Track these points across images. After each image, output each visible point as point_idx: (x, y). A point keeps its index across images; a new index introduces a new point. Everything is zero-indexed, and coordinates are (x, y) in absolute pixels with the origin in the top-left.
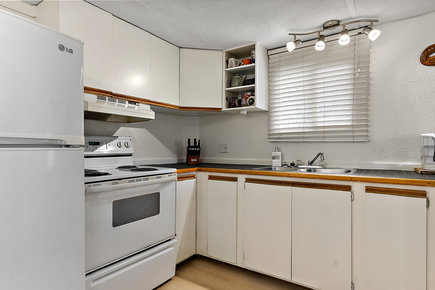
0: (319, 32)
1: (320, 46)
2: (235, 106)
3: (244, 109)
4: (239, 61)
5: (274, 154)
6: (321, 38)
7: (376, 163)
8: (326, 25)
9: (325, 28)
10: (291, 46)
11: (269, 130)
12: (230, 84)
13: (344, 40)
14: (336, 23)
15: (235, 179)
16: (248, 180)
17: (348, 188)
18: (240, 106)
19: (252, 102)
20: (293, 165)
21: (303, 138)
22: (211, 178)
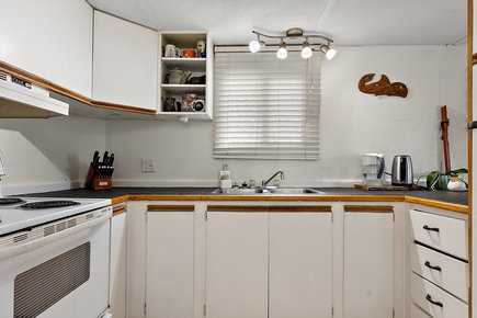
0: (282, 38)
1: (282, 53)
2: (173, 110)
3: (186, 115)
4: (180, 51)
5: (222, 173)
6: (283, 45)
7: (324, 180)
8: (290, 33)
9: (288, 35)
10: (255, 47)
11: (214, 144)
12: (166, 79)
13: (307, 53)
14: (299, 32)
15: (191, 209)
16: (210, 208)
17: (328, 209)
18: (179, 110)
19: (200, 107)
20: (245, 185)
21: (255, 154)
22: (151, 208)
